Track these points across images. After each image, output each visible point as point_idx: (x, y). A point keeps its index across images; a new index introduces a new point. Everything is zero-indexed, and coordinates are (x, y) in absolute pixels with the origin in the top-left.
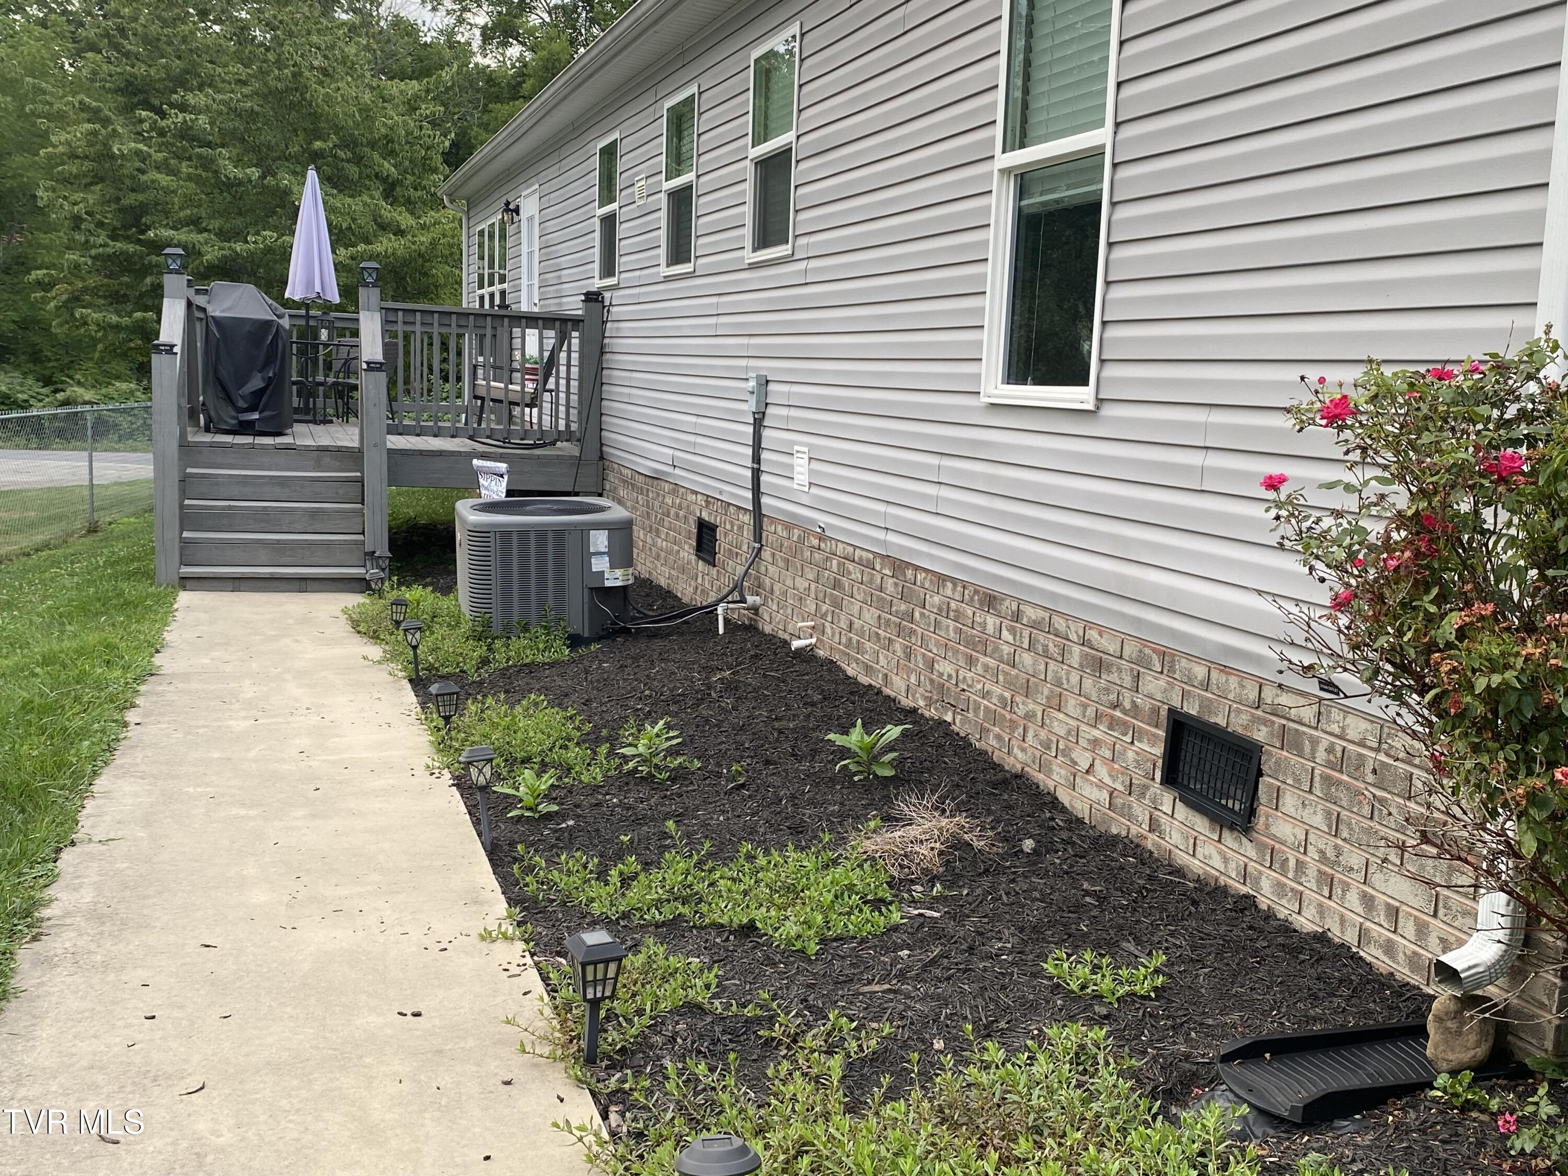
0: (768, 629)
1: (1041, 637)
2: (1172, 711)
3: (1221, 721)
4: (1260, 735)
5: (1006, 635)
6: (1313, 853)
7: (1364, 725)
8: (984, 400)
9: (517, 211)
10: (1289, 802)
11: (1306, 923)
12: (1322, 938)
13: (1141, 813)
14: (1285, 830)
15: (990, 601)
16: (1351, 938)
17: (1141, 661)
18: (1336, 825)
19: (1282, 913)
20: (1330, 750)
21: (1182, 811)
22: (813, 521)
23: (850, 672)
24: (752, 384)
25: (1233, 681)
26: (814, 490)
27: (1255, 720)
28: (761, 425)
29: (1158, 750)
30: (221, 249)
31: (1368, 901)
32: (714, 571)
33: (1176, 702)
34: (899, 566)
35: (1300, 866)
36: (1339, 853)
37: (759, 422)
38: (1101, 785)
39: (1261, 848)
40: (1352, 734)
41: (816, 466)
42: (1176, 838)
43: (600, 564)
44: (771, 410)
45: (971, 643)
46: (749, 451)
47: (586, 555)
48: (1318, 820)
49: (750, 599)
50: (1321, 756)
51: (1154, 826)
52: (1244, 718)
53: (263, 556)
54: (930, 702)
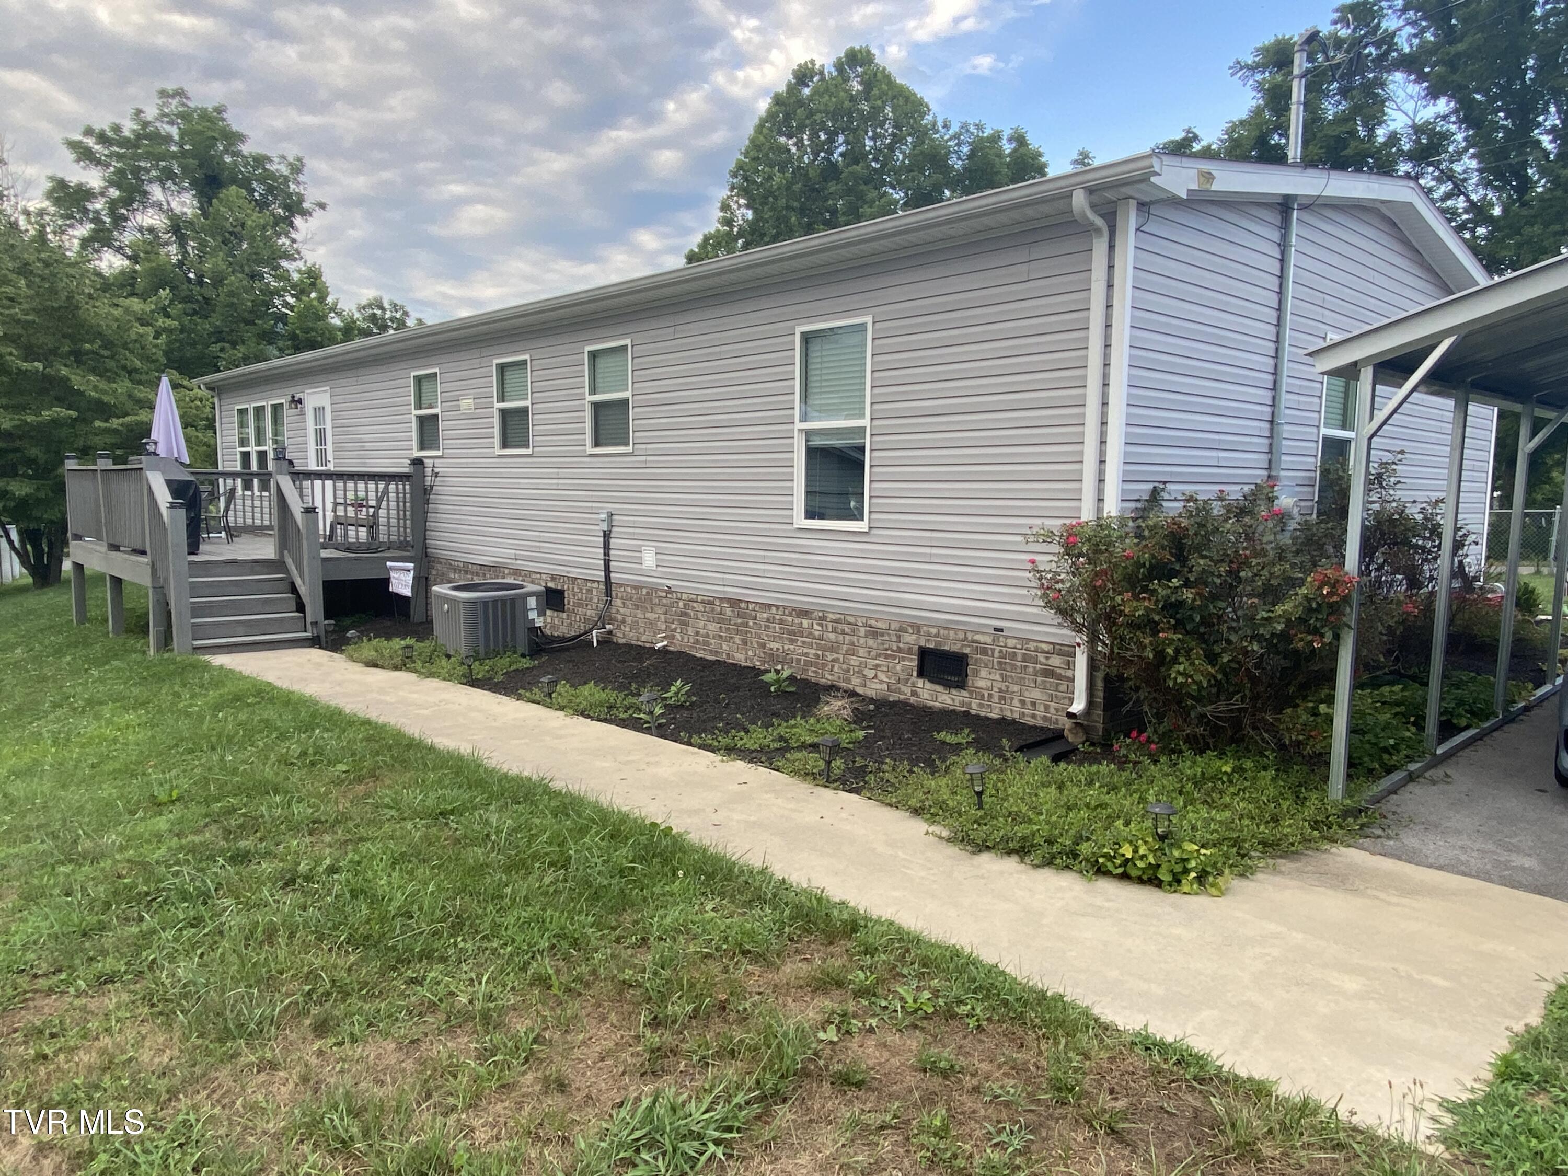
0: (622, 641)
1: (840, 626)
2: (920, 647)
3: (947, 648)
4: (967, 651)
5: (816, 627)
6: (995, 689)
7: (1015, 641)
8: (796, 526)
9: (300, 401)
10: (983, 673)
11: (994, 715)
12: (1003, 720)
13: (907, 690)
14: (981, 683)
15: (804, 613)
16: (1016, 716)
17: (902, 630)
18: (1004, 679)
19: (983, 714)
20: (1001, 651)
21: (928, 685)
22: (663, 585)
23: (698, 655)
24: (604, 516)
25: (952, 633)
26: (660, 569)
27: (963, 646)
28: (609, 537)
29: (915, 663)
30: (11, 419)
31: (1023, 702)
32: (564, 616)
33: (922, 644)
34: (734, 603)
35: (990, 696)
36: (1008, 687)
37: (607, 536)
38: (882, 682)
39: (971, 692)
40: (1009, 645)
41: (659, 556)
42: (926, 696)
43: (532, 615)
44: (614, 529)
45: (790, 633)
46: (602, 551)
47: (526, 610)
48: (998, 677)
49: (608, 627)
50: (996, 654)
51: (914, 693)
52: (959, 646)
53: (241, 630)
54: (764, 663)
